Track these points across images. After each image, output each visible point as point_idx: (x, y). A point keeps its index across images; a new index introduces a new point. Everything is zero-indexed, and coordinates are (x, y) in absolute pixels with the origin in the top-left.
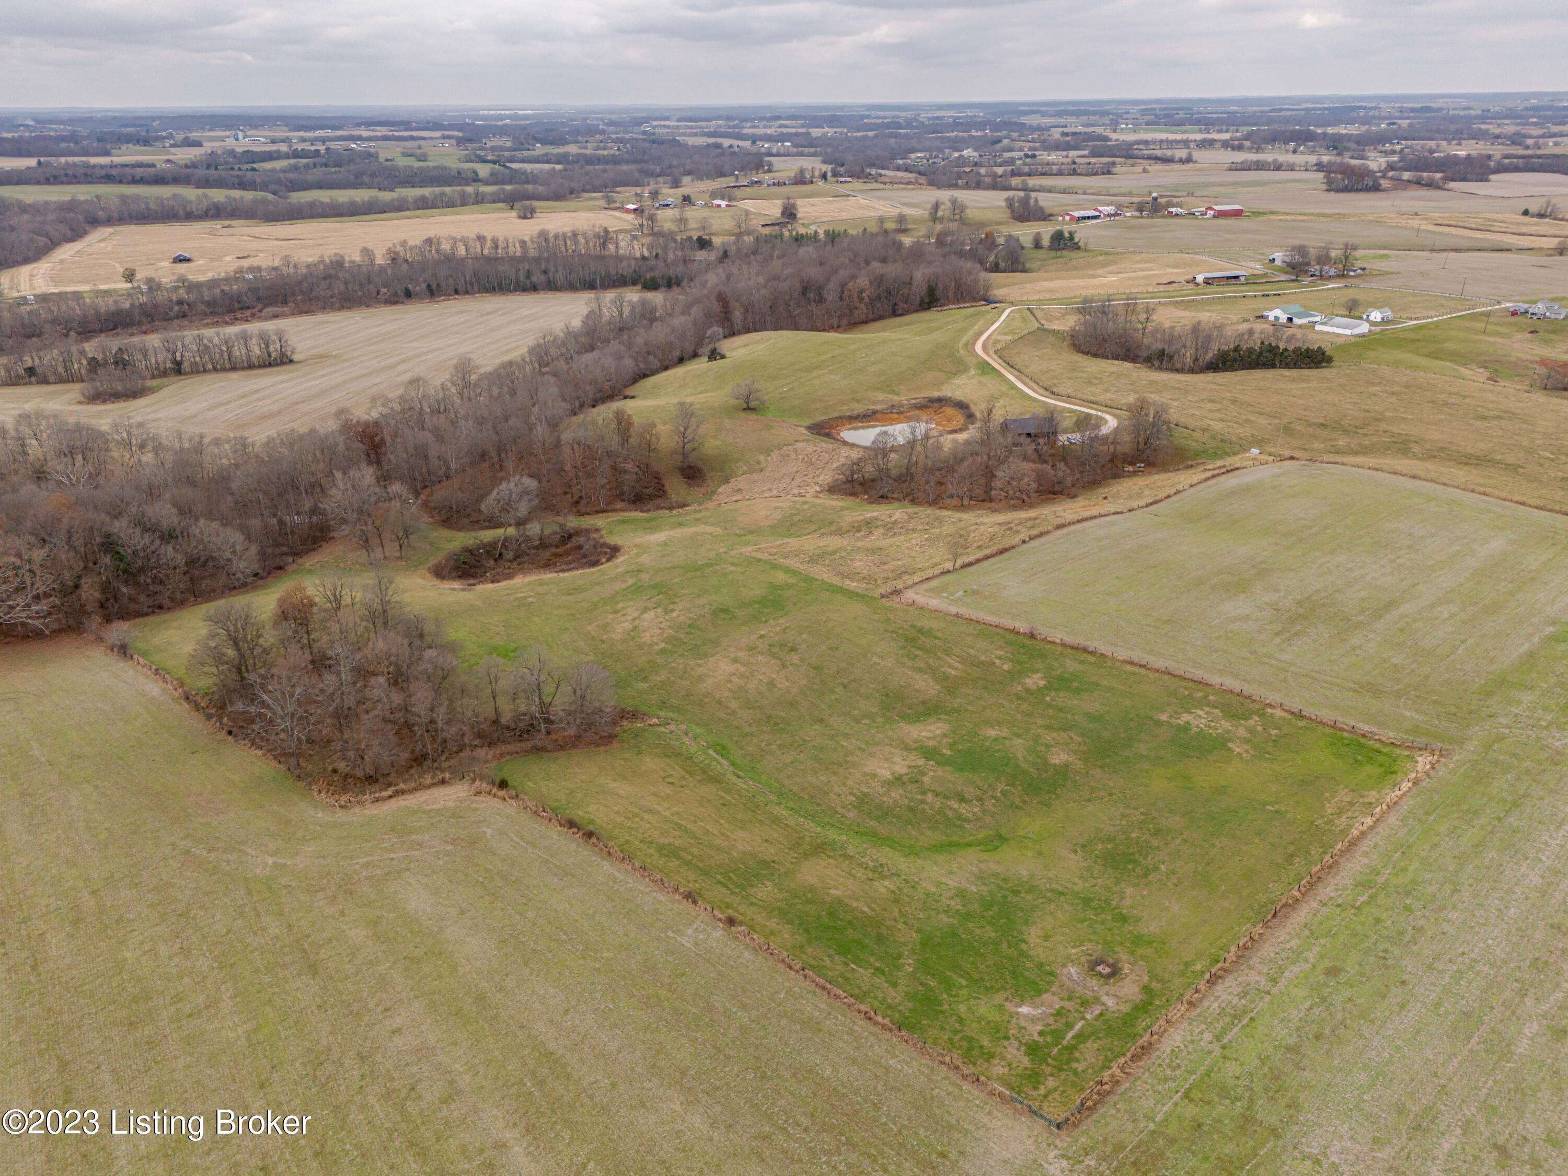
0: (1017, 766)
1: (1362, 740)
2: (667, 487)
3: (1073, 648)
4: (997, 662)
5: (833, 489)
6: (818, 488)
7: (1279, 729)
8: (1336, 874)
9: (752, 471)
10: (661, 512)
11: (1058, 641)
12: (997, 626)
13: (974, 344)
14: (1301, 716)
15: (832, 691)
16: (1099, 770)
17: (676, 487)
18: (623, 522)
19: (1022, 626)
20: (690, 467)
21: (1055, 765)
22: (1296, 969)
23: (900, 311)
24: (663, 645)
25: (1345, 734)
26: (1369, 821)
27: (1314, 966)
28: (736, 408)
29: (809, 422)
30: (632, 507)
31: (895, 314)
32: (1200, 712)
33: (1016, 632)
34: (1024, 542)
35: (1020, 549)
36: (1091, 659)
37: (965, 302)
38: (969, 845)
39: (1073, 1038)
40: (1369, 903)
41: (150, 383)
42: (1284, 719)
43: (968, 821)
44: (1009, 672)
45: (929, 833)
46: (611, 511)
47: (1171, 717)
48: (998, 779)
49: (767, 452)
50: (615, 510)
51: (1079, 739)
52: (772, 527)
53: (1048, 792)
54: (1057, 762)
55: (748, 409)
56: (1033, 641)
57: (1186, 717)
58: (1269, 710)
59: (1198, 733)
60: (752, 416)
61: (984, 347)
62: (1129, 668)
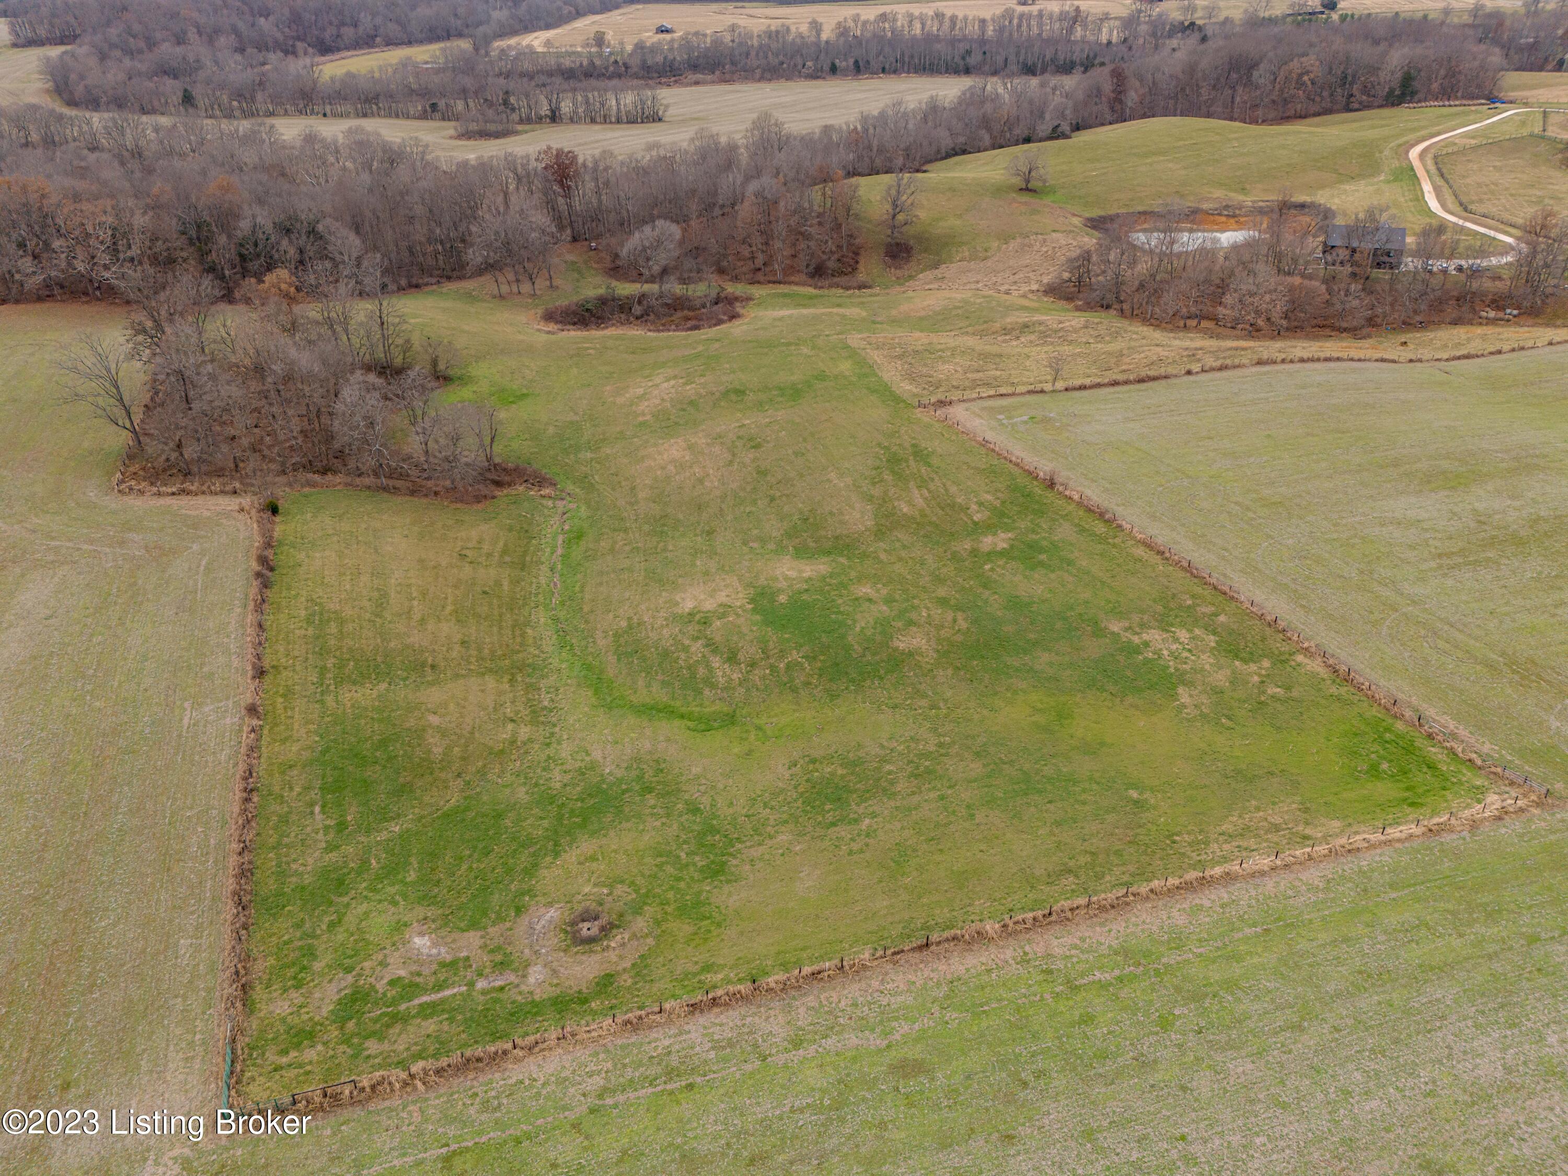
0: (843, 637)
1: (1420, 742)
2: (861, 267)
3: (1089, 510)
4: (974, 507)
5: (1054, 291)
6: (1035, 287)
7: (1288, 688)
8: (1102, 925)
9: (974, 257)
10: (834, 291)
11: (1076, 497)
12: (1017, 465)
13: (1413, 146)
14: (1347, 679)
15: (754, 502)
16: (950, 672)
17: (869, 266)
18: (785, 295)
19: (1044, 467)
20: (897, 244)
21: (896, 649)
22: (853, 1039)
23: (1356, 106)
24: (648, 417)
25: (1400, 726)
26: (1265, 862)
27: (889, 1047)
28: (1010, 188)
29: (1096, 213)
30: (810, 281)
31: (1348, 109)
32: (1183, 635)
33: (1032, 475)
34: (1189, 373)
35: (1173, 381)
36: (1100, 528)
37: (1457, 98)
38: (682, 717)
39: (420, 1005)
40: (1103, 986)
42: (1315, 675)
43: (713, 686)
44: (976, 523)
45: (655, 687)
46: (785, 283)
47: (1126, 629)
48: (798, 647)
49: (1006, 238)
50: (790, 283)
51: (964, 625)
52: (921, 319)
53: (853, 681)
54: (902, 646)
55: (1027, 189)
56: (1050, 494)
57: (1154, 636)
58: (1300, 658)
59: (1147, 661)
60: (1025, 198)
61: (1422, 155)
62: (1140, 551)
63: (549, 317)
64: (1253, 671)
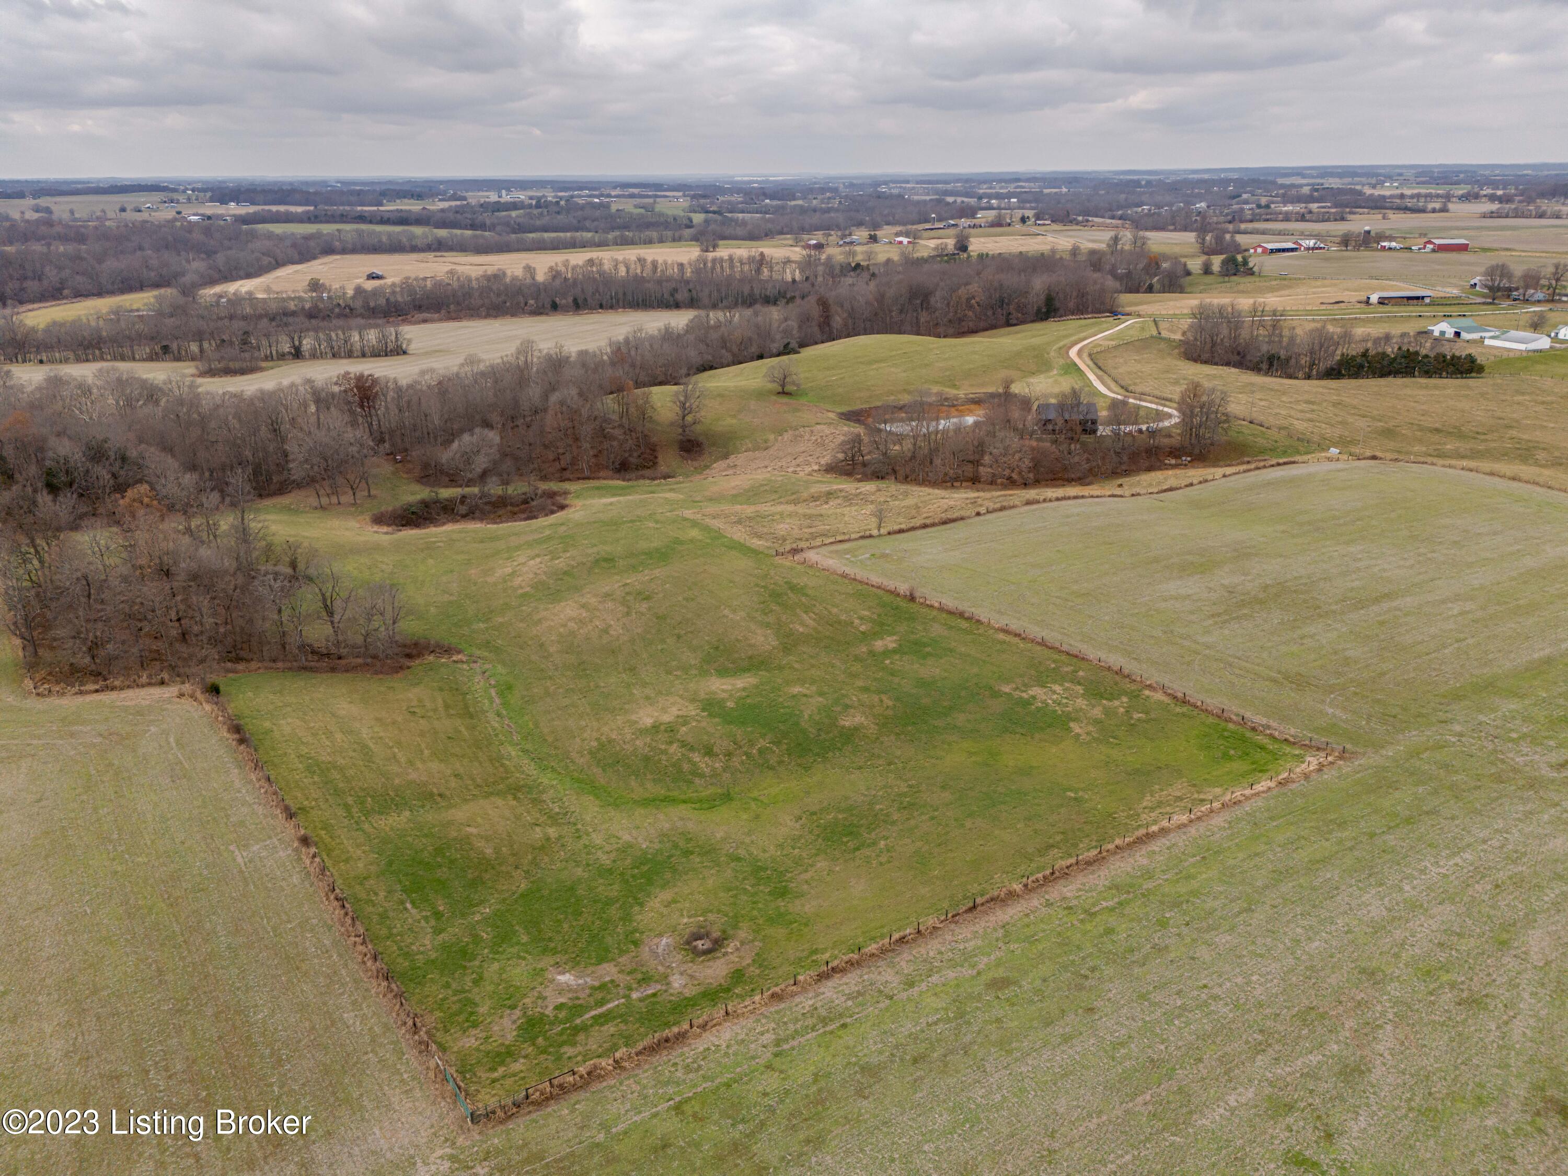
0: (797, 724)
1: (1249, 734)
2: (660, 460)
3: (950, 613)
4: (857, 622)
5: (831, 469)
6: (816, 468)
7: (1147, 713)
8: (1093, 873)
9: (756, 448)
10: (641, 482)
11: (936, 605)
12: (879, 587)
13: (1070, 348)
14: (1185, 702)
15: (663, 641)
16: (893, 737)
17: (668, 459)
18: (598, 488)
19: (903, 588)
20: (689, 441)
21: (843, 727)
22: (951, 974)
23: (1015, 322)
24: (528, 589)
25: (1231, 726)
26: (1184, 818)
27: (979, 973)
28: (770, 392)
29: (844, 409)
30: (617, 476)
31: (1008, 324)
32: (1057, 688)
33: (894, 593)
34: (978, 514)
35: (969, 521)
36: (964, 624)
37: (1088, 313)
38: (684, 802)
39: (592, 1017)
40: (1112, 910)
41: (264, 364)
42: (1160, 702)
43: (702, 776)
44: (863, 633)
45: (649, 785)
46: (593, 479)
47: (1017, 689)
48: (763, 736)
49: (780, 432)
50: (598, 478)
51: (890, 703)
52: (734, 496)
53: (818, 754)
54: (847, 724)
55: (784, 393)
56: (911, 605)
57: (1036, 691)
58: (1147, 692)
59: (1038, 709)
60: (785, 399)
61: (1079, 353)
62: (1001, 636)
63: (379, 520)
64: (1120, 704)
